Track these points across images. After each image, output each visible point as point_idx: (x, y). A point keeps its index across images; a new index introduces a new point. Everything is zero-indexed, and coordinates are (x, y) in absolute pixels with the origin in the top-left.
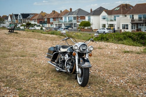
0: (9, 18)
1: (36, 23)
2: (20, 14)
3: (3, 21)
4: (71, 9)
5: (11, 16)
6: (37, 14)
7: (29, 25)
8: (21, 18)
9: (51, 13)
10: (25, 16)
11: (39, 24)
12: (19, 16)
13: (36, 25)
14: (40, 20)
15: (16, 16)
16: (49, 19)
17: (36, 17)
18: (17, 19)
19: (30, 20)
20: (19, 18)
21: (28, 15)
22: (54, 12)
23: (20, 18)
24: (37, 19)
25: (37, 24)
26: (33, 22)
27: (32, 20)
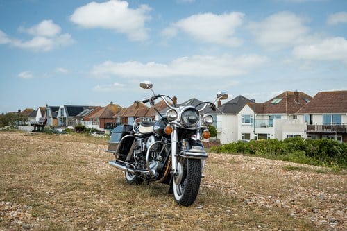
0: (39, 115)
1: (97, 127)
2: (62, 107)
3: (25, 120)
4: (175, 99)
5: (43, 111)
6: (101, 108)
7: (80, 129)
8: (65, 116)
9: (131, 107)
10: (73, 111)
11: (102, 130)
12: (60, 110)
13: (97, 131)
14: (107, 121)
15: (55, 109)
16: (125, 119)
17: (98, 115)
18: (55, 117)
19: (84, 120)
20: (59, 115)
21: (81, 109)
22: (137, 104)
23: (62, 115)
24: (100, 119)
25: (99, 129)
26: (89, 125)
27: (88, 120)
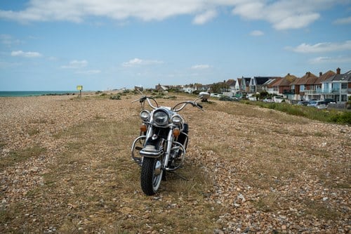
0: (237, 84)
1: (278, 93)
2: (253, 78)
3: (228, 88)
4: (339, 70)
5: (240, 81)
6: (280, 78)
7: (264, 95)
8: (255, 84)
9: (304, 77)
10: (261, 81)
11: (281, 95)
12: (251, 81)
13: (276, 95)
14: (285, 88)
15: (248, 80)
16: (298, 87)
17: (278, 84)
18: (247, 86)
19: (268, 87)
20: (251, 84)
21: (266, 79)
22: (309, 74)
23: (253, 84)
24: (280, 86)
25: (278, 94)
26: (271, 91)
27: (271, 87)
